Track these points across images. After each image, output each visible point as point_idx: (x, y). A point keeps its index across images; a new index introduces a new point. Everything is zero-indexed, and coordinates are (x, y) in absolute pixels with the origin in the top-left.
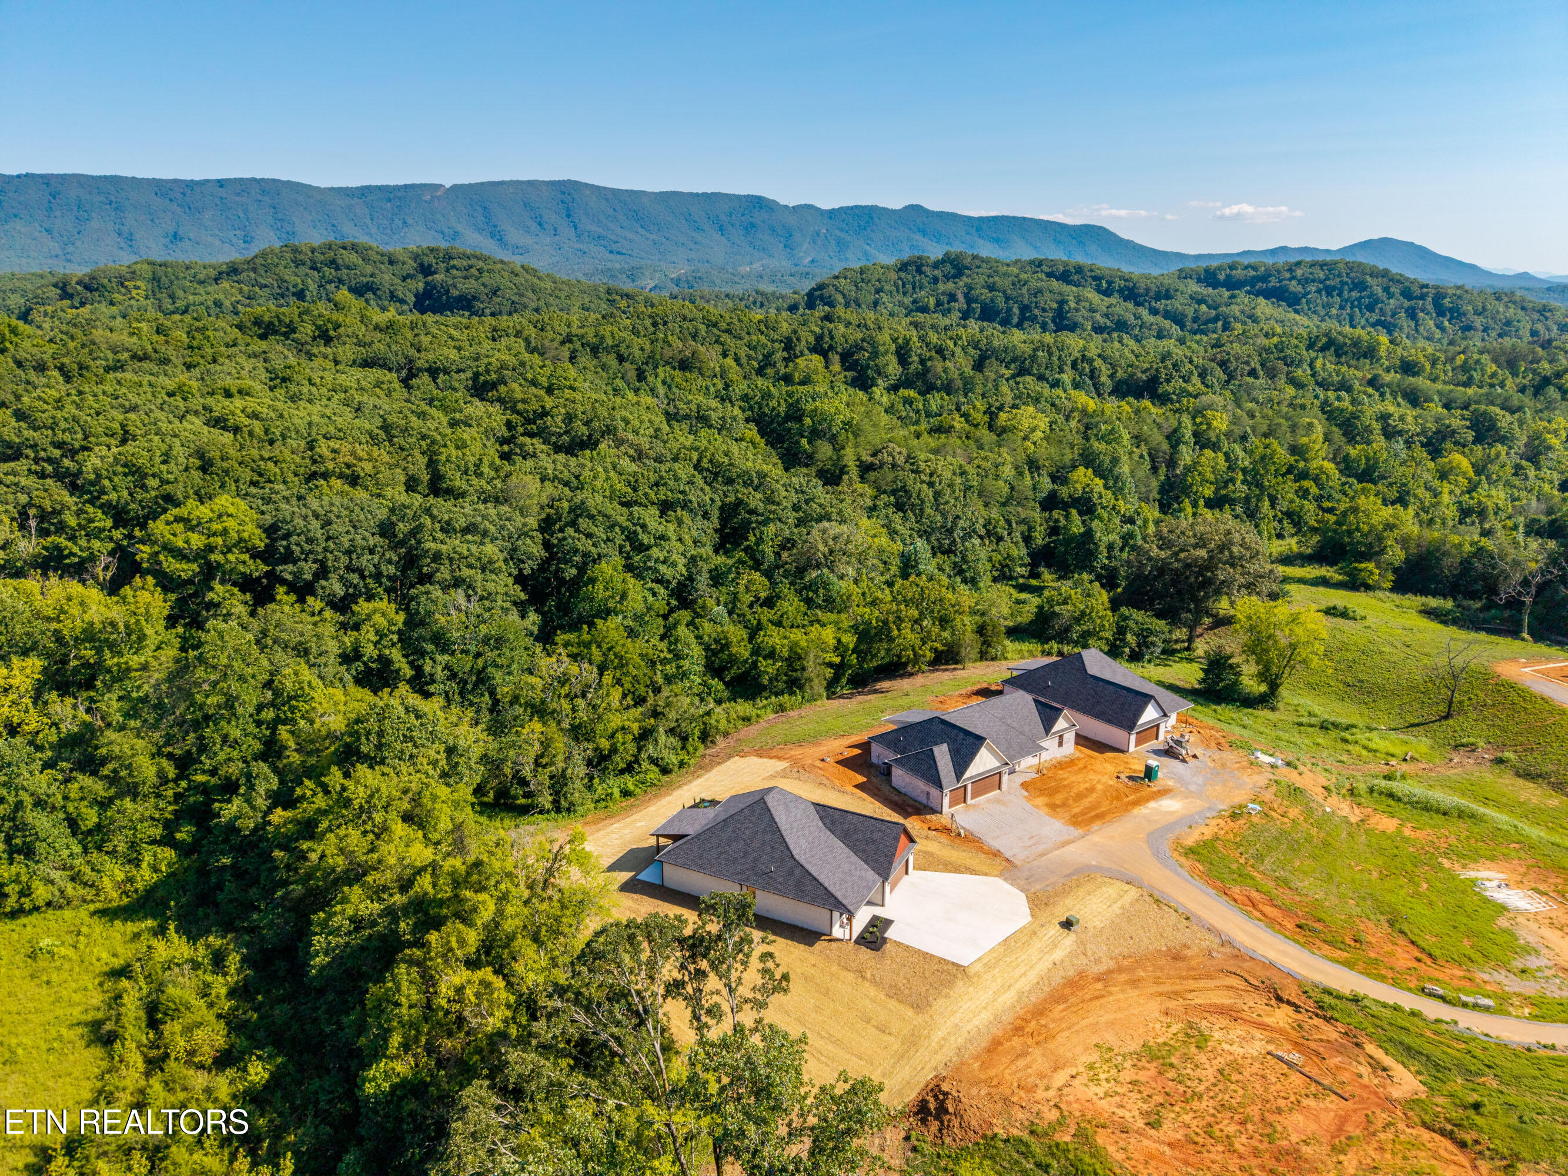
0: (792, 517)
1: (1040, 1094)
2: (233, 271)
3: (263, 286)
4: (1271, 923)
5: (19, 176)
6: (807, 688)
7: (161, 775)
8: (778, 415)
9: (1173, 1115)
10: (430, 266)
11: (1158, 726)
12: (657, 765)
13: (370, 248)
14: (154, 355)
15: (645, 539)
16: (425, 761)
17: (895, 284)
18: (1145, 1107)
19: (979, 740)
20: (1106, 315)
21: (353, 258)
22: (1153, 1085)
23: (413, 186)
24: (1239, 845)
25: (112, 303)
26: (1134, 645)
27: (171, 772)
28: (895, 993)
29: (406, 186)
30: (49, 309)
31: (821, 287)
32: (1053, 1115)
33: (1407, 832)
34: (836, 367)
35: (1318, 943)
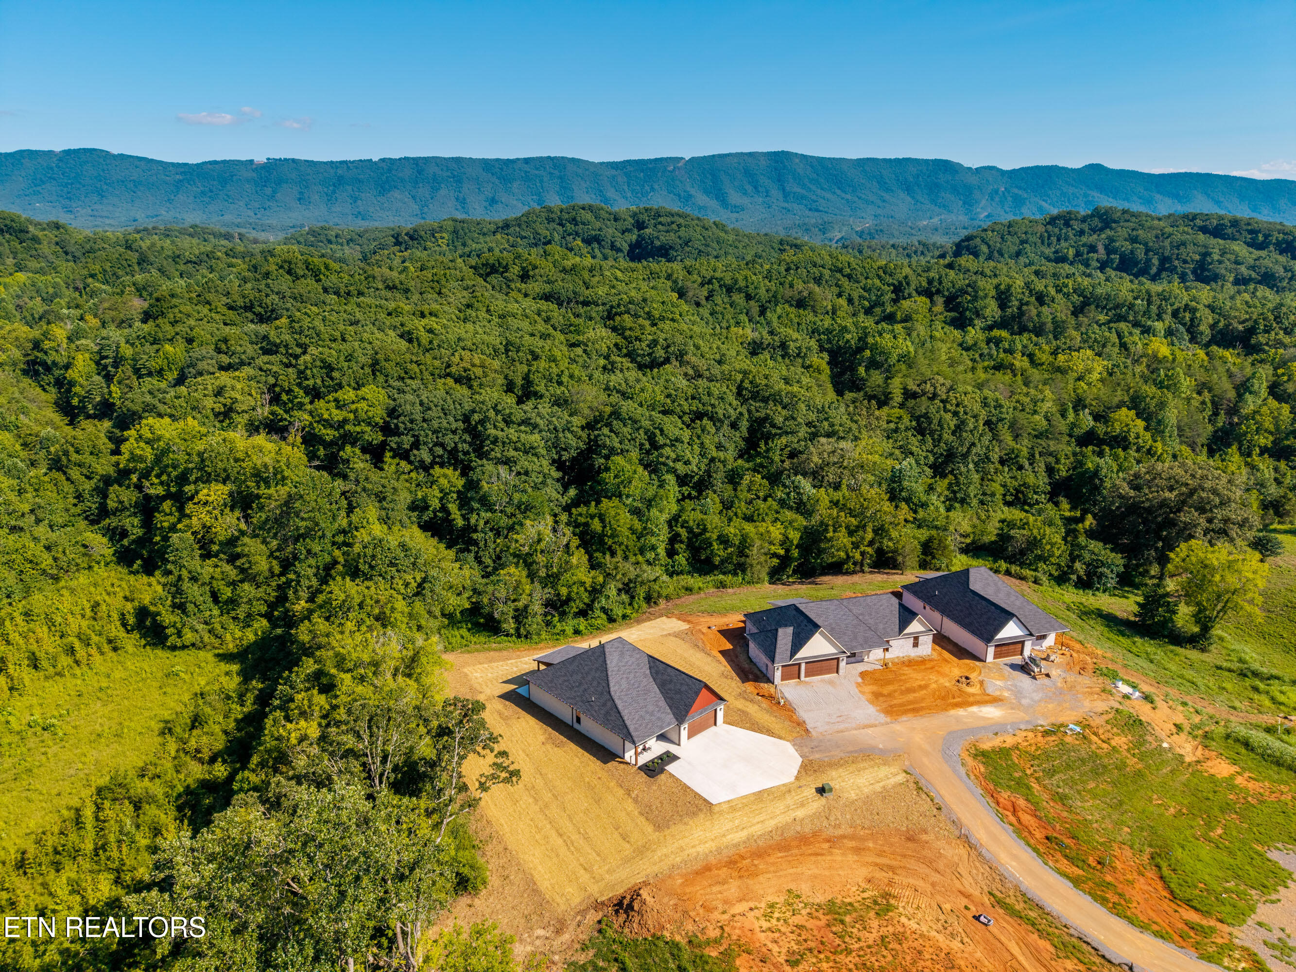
0: (803, 431)
1: (716, 915)
2: (506, 226)
3: (523, 238)
4: (1021, 831)
5: (400, 159)
6: (748, 572)
7: (271, 570)
8: (850, 347)
9: (814, 960)
10: (644, 222)
11: (1023, 643)
12: (607, 614)
13: (602, 209)
14: (399, 286)
15: (661, 440)
16: (401, 582)
17: (1041, 237)
18: (795, 947)
19: (817, 627)
20: (1253, 268)
21: (588, 216)
22: (816, 932)
23: (661, 159)
24: (1034, 757)
25: (425, 249)
26: (1082, 573)
27: (277, 569)
28: (647, 813)
29: (656, 160)
30: (386, 252)
31: (969, 238)
32: (713, 933)
33: (1239, 780)
34: (939, 307)
35: (1058, 856)
